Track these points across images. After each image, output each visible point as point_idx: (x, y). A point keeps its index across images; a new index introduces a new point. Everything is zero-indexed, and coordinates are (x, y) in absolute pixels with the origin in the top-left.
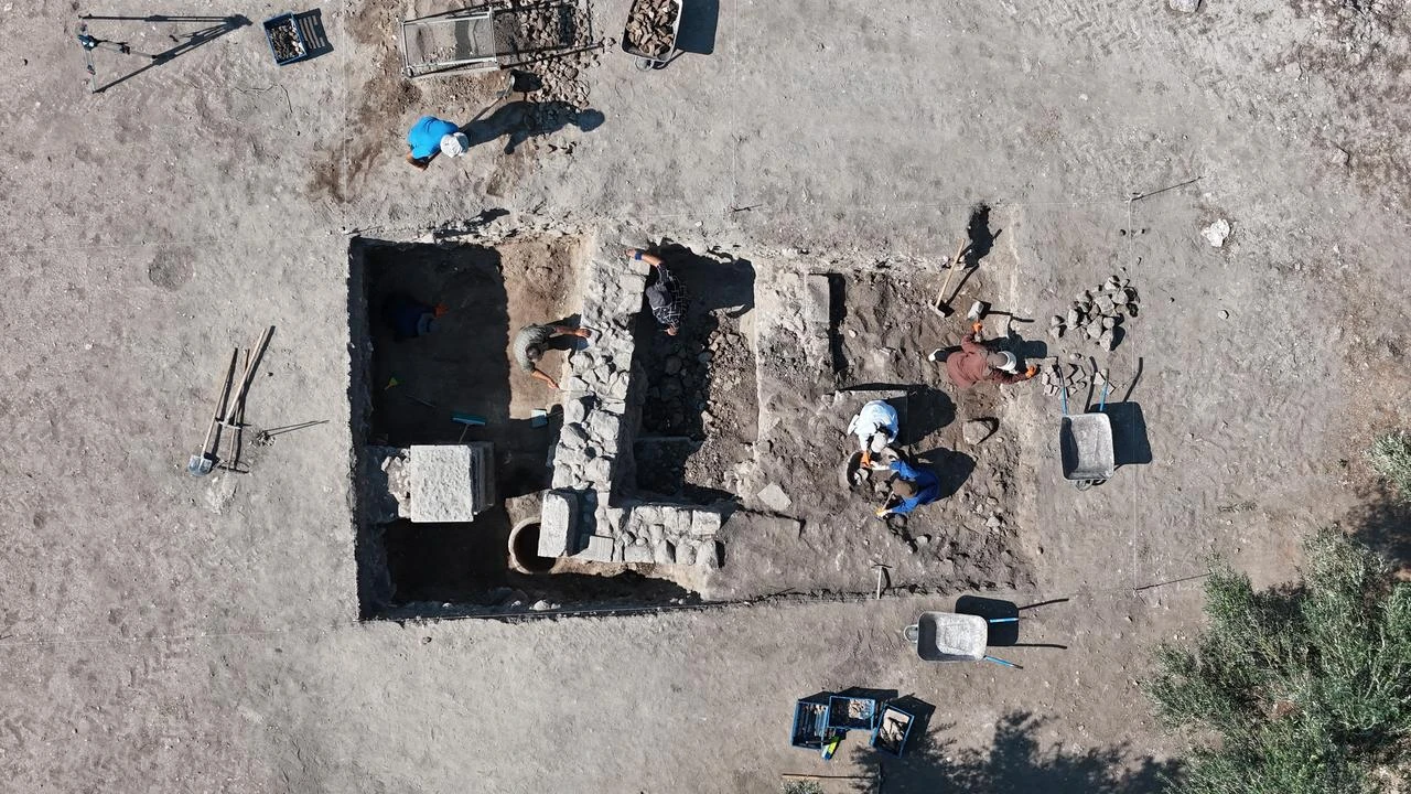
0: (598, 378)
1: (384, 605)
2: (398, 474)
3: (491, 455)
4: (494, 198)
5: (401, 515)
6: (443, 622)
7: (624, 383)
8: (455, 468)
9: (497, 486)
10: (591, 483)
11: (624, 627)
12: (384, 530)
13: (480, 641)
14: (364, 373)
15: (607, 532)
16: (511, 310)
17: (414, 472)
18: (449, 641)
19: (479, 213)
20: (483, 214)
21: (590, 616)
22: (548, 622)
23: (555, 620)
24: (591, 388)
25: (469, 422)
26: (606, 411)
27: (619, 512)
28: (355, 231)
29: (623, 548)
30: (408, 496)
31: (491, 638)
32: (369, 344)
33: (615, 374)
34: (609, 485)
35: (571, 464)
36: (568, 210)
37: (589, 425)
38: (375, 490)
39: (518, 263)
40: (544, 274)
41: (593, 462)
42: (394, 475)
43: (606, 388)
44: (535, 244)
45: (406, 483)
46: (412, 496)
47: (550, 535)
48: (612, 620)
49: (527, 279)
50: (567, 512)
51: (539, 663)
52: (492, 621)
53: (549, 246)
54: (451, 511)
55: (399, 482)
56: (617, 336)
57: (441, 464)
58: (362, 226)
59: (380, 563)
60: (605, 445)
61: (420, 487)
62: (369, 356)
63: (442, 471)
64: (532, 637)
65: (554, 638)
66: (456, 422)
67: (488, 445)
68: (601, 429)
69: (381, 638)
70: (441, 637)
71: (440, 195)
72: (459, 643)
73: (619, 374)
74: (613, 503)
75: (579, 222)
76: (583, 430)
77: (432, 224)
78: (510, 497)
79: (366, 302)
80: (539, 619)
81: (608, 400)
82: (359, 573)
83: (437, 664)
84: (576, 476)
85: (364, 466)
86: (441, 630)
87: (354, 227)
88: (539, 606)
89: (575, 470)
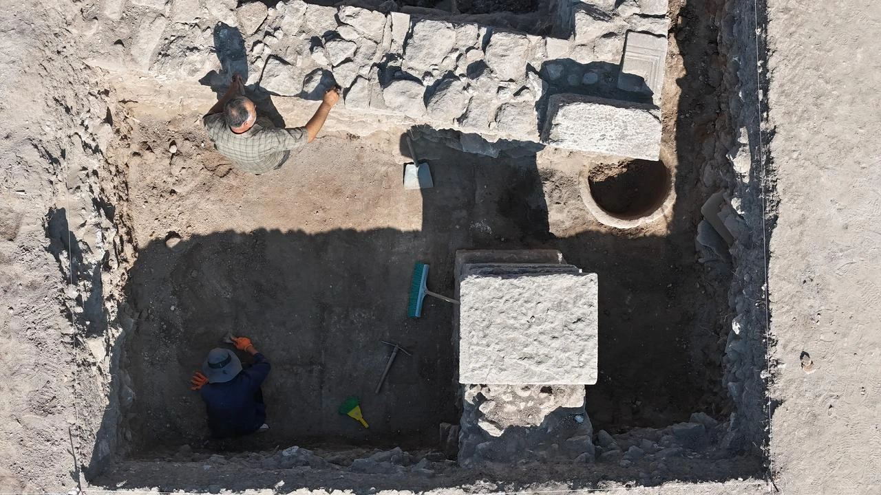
0: (348, 60)
1: (732, 435)
2: (509, 408)
3: (478, 253)
4: (24, 229)
5: (580, 404)
6: (774, 331)
7: (357, 14)
8: (501, 305)
9: (529, 246)
10: (530, 68)
11: (786, 10)
12: (603, 433)
13: (808, 266)
14: (337, 462)
15: (617, 43)
16: (244, 224)
17: (507, 378)
18: (808, 321)
19: (51, 257)
20: (54, 250)
21: (766, 70)
22: (776, 144)
23: (773, 133)
24: (365, 71)
25: (422, 290)
26: (405, 45)
27: (581, 18)
28: (75, 476)
29: (644, 16)
30: (547, 390)
31: (803, 246)
32: (285, 453)
33: (342, 31)
34: (535, 39)
35: (496, 103)
36: (52, 103)
37: (428, 74)
38: (536, 447)
39: (164, 207)
40: (182, 164)
41: (493, 63)
42: (512, 414)
43: (366, 46)
44: (133, 175)
45: (526, 394)
46: (547, 384)
47: (623, 137)
48: (775, 30)
49: (190, 193)
50: (583, 105)
51: (849, 160)
52: (774, 244)
53: (135, 154)
54: (578, 312)
55: (522, 406)
56: (276, 29)
57: (493, 330)
58: (68, 464)
59: (657, 440)
60: (463, 45)
61: (534, 368)
62: (306, 453)
63: (505, 327)
64: (801, 172)
65: (804, 135)
66: (423, 310)
67: (460, 258)
68: (436, 52)
69: (800, 441)
70: (799, 335)
71: (14, 325)
72: (810, 303)
73: (340, 23)
74: (566, 31)
75: (83, 91)
76: (438, 83)
77: (67, 339)
78: (547, 225)
79: (215, 457)
80: (770, 160)
81: (386, 44)
82: (684, 479)
83: (847, 342)
84: (517, 94)
85: (497, 468)
86: (788, 336)
87: (68, 479)
88: (742, 164)
89: (506, 96)
